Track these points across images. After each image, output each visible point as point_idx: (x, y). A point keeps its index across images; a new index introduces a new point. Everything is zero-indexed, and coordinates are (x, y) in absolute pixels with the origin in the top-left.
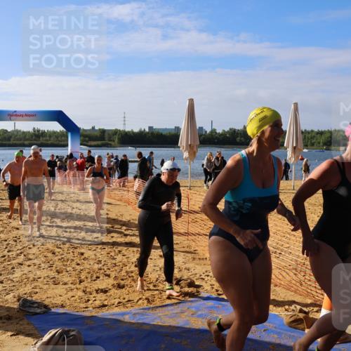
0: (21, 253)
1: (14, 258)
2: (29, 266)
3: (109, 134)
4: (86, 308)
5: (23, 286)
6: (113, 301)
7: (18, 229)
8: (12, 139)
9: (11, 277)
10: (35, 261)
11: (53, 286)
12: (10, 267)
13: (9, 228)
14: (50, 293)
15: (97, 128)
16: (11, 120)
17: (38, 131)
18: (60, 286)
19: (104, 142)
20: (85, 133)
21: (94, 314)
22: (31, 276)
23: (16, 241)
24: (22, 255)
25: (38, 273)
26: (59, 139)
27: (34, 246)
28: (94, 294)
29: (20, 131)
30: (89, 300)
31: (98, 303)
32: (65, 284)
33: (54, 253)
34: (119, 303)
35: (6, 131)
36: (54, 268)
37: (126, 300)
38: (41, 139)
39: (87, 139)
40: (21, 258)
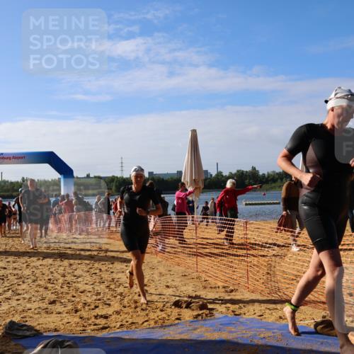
2: (18, 300)
7: (5, 268)
10: (25, 296)
11: (46, 315)
14: (41, 321)
15: (92, 176)
18: (54, 315)
19: (100, 190)
22: (20, 308)
23: (3, 279)
24: (10, 291)
25: (29, 306)
27: (24, 282)
32: (60, 313)
33: (46, 288)
36: (46, 300)
40: (9, 294)
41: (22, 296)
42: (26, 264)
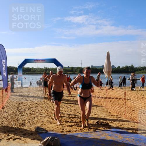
0: (38, 112)
1: (35, 114)
2: (41, 117)
3: (75, 69)
4: (63, 131)
5: (38, 123)
6: (74, 130)
7: (37, 104)
8: (36, 71)
9: (33, 120)
11: (50, 124)
12: (33, 117)
13: (33, 103)
14: (48, 126)
15: (70, 67)
16: (35, 63)
17: (47, 68)
18: (53, 124)
19: (73, 72)
20: (65, 69)
21: (65, 134)
22: (41, 120)
23: (36, 108)
25: (44, 119)
26: (55, 71)
27: (43, 110)
28: (66, 127)
29: (39, 68)
30: (64, 129)
31: (67, 130)
32: (55, 123)
34: (76, 130)
35: (34, 68)
36: (50, 118)
37: (79, 129)
38: (48, 71)
39: (66, 71)
40: (38, 114)
41: (42, 115)
42: (44, 102)
